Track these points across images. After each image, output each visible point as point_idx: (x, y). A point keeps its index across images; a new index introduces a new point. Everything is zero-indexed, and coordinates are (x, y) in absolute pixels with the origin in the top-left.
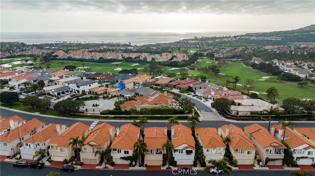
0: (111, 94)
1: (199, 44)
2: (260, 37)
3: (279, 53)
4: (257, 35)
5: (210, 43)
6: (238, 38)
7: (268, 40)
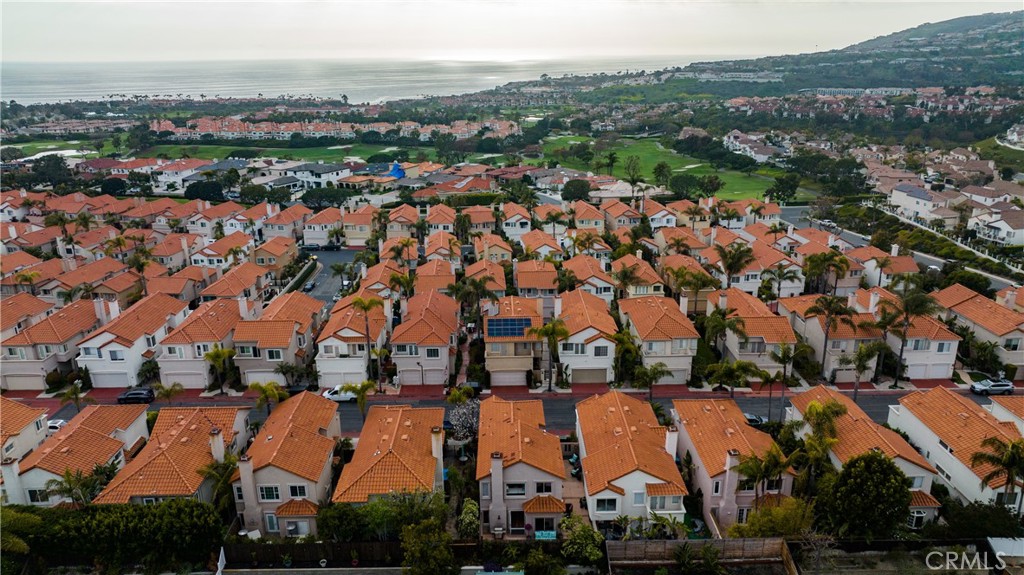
0: (383, 185)
1: (552, 96)
2: (728, 75)
4: (721, 67)
5: (587, 93)
6: (664, 77)
7: (748, 82)
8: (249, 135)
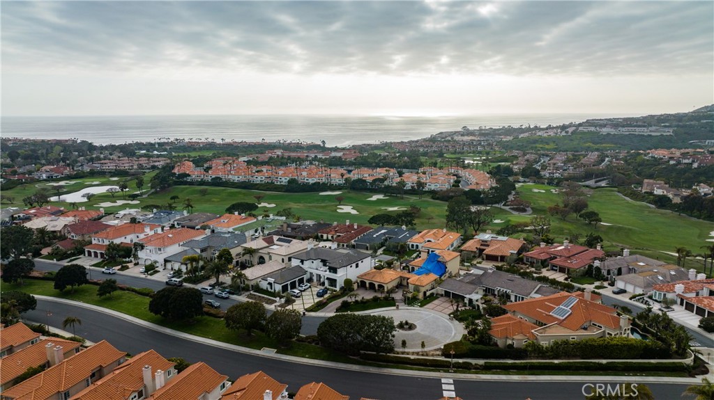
0: (422, 289)
1: (480, 143)
2: (624, 129)
3: (699, 167)
4: (615, 123)
5: (508, 142)
6: (571, 130)
7: (643, 135)
8: (251, 179)
